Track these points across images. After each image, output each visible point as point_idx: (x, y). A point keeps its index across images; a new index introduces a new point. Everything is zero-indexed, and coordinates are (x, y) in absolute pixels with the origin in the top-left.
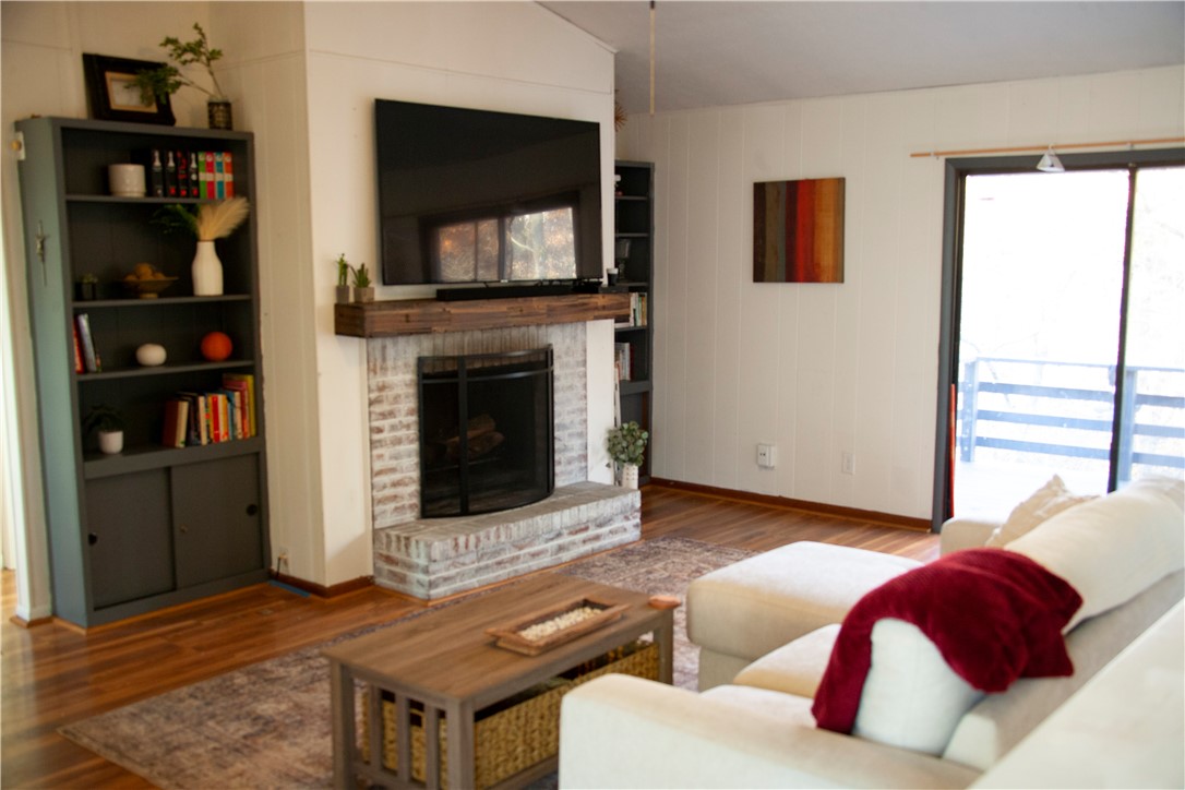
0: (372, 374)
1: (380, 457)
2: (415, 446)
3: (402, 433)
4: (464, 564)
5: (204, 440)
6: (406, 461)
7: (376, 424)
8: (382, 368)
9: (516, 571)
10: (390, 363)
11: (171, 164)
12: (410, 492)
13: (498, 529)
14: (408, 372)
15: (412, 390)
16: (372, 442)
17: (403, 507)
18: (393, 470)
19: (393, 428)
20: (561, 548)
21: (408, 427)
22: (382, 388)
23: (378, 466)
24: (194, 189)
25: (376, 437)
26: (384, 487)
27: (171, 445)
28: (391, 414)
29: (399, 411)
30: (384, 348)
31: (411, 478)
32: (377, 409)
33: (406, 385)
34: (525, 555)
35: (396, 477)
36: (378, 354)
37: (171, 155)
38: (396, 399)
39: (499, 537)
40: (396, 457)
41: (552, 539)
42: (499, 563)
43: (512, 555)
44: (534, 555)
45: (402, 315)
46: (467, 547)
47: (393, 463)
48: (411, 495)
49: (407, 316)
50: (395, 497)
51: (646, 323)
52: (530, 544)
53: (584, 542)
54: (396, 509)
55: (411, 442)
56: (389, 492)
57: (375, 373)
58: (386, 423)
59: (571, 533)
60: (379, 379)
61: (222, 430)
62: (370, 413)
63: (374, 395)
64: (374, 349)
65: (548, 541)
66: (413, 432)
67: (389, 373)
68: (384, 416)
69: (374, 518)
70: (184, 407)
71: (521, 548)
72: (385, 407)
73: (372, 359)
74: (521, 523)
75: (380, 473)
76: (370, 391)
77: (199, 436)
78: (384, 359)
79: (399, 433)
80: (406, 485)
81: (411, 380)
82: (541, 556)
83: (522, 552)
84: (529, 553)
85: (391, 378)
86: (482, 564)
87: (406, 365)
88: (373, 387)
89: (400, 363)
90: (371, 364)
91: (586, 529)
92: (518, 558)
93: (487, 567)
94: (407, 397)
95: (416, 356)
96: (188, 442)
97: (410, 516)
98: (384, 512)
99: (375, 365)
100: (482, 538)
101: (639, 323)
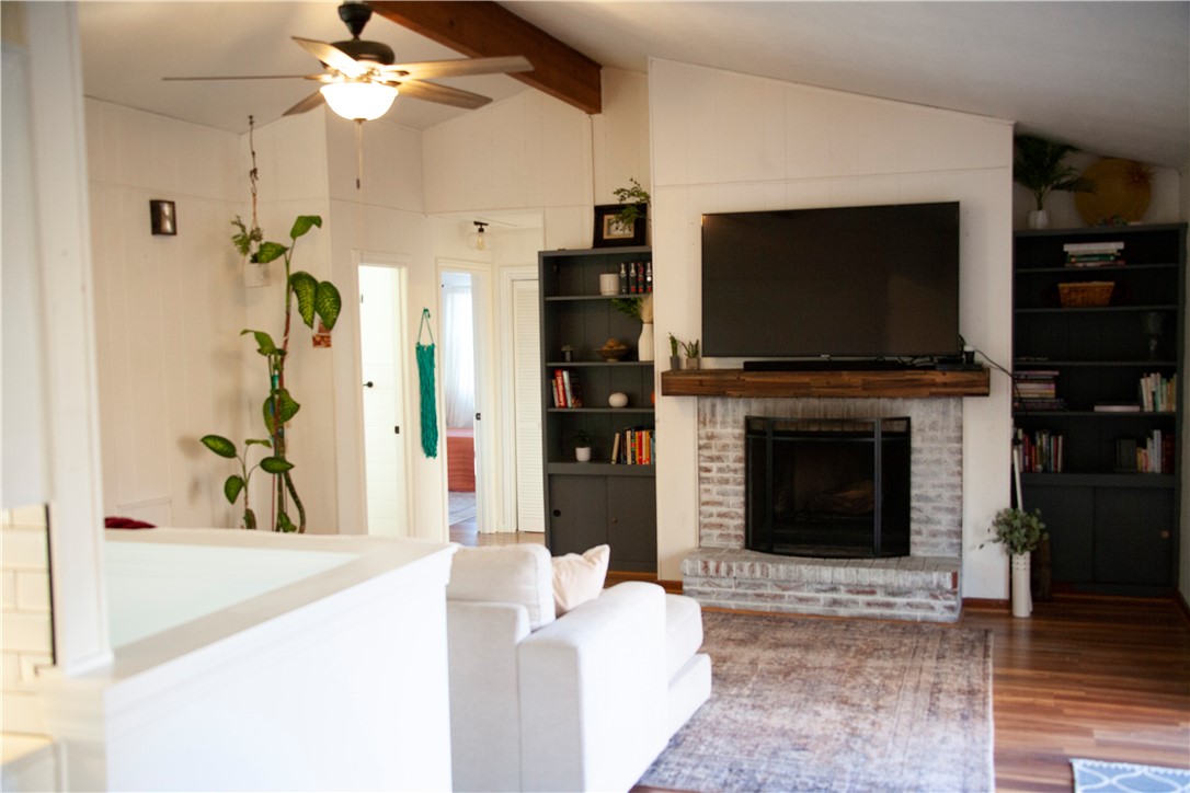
0: (701, 425)
1: (708, 491)
2: (742, 488)
3: (730, 475)
4: (719, 586)
5: (629, 461)
6: (733, 499)
7: (704, 464)
8: (710, 422)
9: (779, 608)
10: (719, 418)
11: (633, 271)
12: (736, 524)
13: (752, 565)
14: (737, 427)
15: (741, 442)
16: (700, 478)
17: (729, 535)
18: (720, 504)
19: (720, 470)
20: (835, 602)
21: (735, 471)
22: (711, 437)
23: (705, 497)
24: (648, 287)
25: (704, 475)
26: (711, 515)
27: (610, 460)
28: (719, 459)
29: (727, 457)
30: (713, 406)
31: (737, 513)
32: (706, 453)
33: (735, 438)
34: (789, 597)
35: (723, 509)
36: (708, 411)
37: (633, 265)
38: (725, 447)
39: (753, 572)
40: (723, 494)
41: (825, 591)
42: (759, 596)
43: (774, 592)
44: (801, 600)
45: (696, 380)
46: (717, 571)
47: (720, 498)
48: (736, 527)
49: (701, 381)
50: (721, 525)
51: (1174, 408)
52: (797, 588)
53: (869, 604)
54: (721, 535)
55: (739, 484)
56: (715, 520)
57: (705, 425)
58: (714, 466)
59: (850, 592)
60: (709, 430)
61: (644, 457)
62: (699, 455)
63: (702, 442)
64: (704, 406)
65: (818, 591)
66: (741, 476)
67: (718, 426)
68: (711, 459)
69: (700, 538)
70: (617, 436)
71: (784, 589)
72: (714, 453)
73: (702, 413)
74: (781, 567)
75: (707, 503)
76: (699, 438)
77: (625, 458)
78: (713, 414)
79: (726, 475)
80: (732, 518)
81: (740, 434)
82: (810, 603)
83: (786, 593)
84: (795, 597)
85: (718, 430)
86: (740, 591)
87: (735, 421)
88: (703, 435)
89: (729, 419)
90: (701, 418)
91: (873, 593)
92: (782, 597)
93: (745, 595)
94: (735, 447)
95: (745, 414)
96: (618, 461)
97: (737, 544)
98: (709, 535)
99: (705, 419)
100: (734, 568)
101: (1162, 408)
